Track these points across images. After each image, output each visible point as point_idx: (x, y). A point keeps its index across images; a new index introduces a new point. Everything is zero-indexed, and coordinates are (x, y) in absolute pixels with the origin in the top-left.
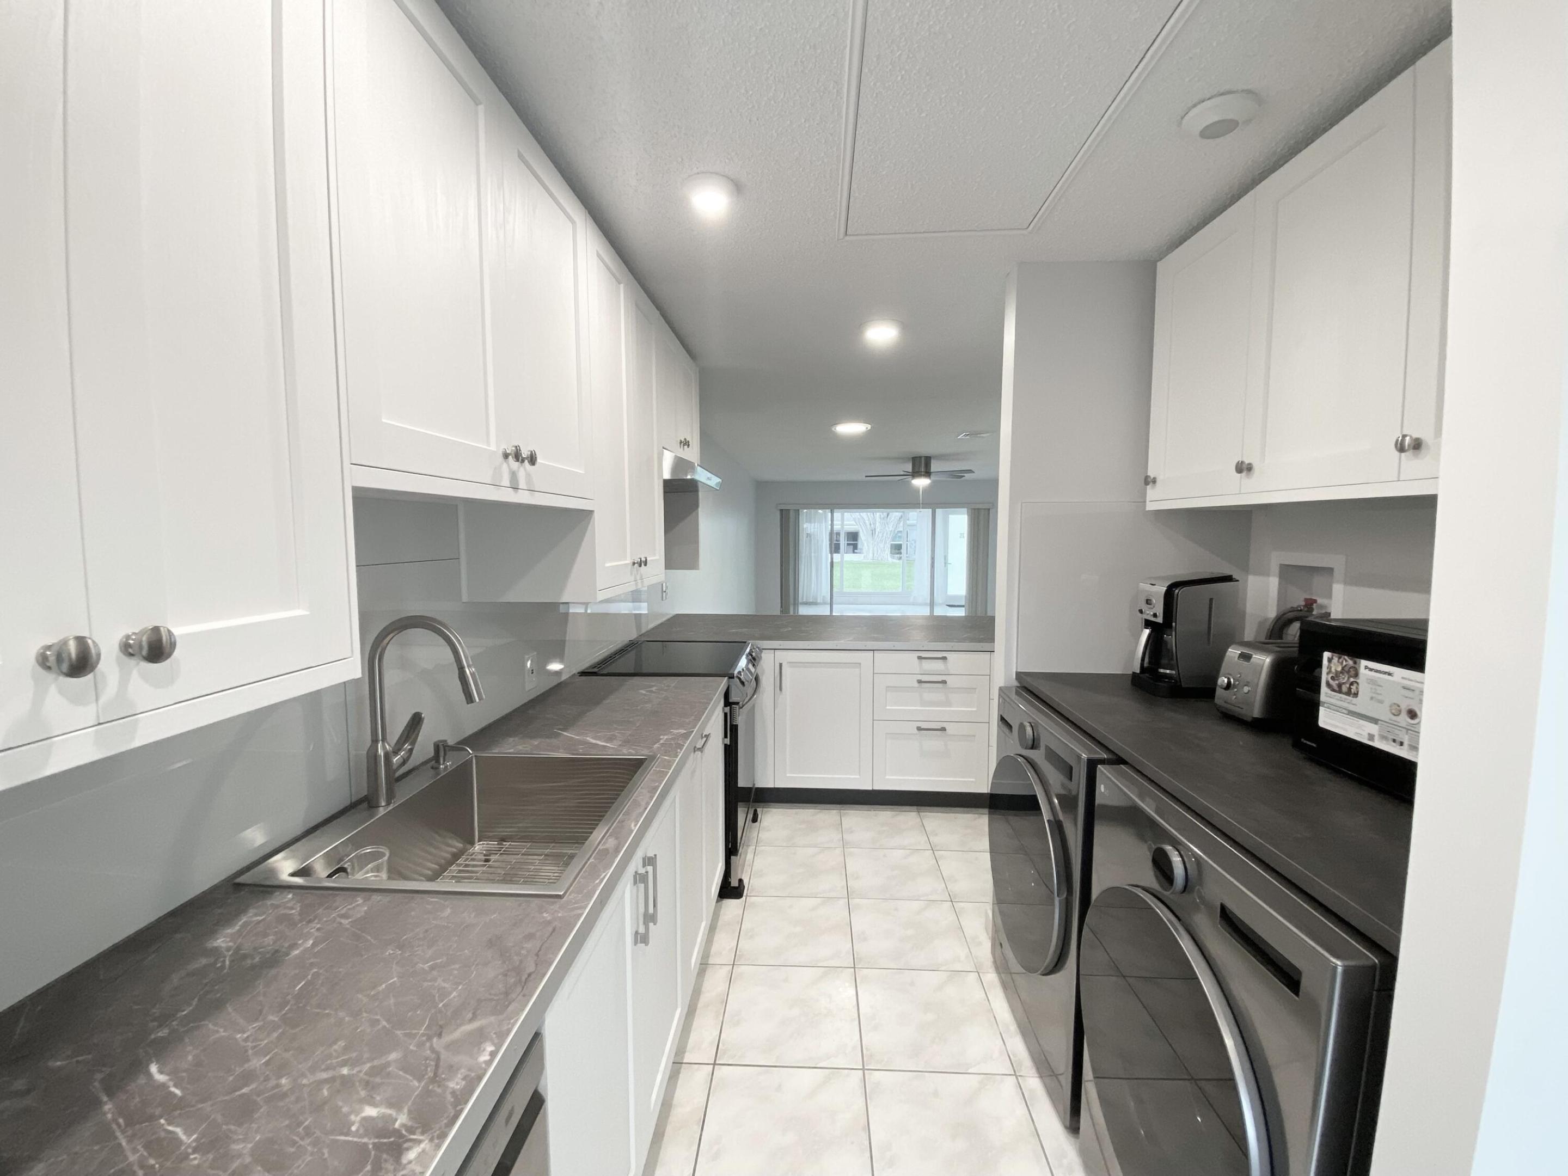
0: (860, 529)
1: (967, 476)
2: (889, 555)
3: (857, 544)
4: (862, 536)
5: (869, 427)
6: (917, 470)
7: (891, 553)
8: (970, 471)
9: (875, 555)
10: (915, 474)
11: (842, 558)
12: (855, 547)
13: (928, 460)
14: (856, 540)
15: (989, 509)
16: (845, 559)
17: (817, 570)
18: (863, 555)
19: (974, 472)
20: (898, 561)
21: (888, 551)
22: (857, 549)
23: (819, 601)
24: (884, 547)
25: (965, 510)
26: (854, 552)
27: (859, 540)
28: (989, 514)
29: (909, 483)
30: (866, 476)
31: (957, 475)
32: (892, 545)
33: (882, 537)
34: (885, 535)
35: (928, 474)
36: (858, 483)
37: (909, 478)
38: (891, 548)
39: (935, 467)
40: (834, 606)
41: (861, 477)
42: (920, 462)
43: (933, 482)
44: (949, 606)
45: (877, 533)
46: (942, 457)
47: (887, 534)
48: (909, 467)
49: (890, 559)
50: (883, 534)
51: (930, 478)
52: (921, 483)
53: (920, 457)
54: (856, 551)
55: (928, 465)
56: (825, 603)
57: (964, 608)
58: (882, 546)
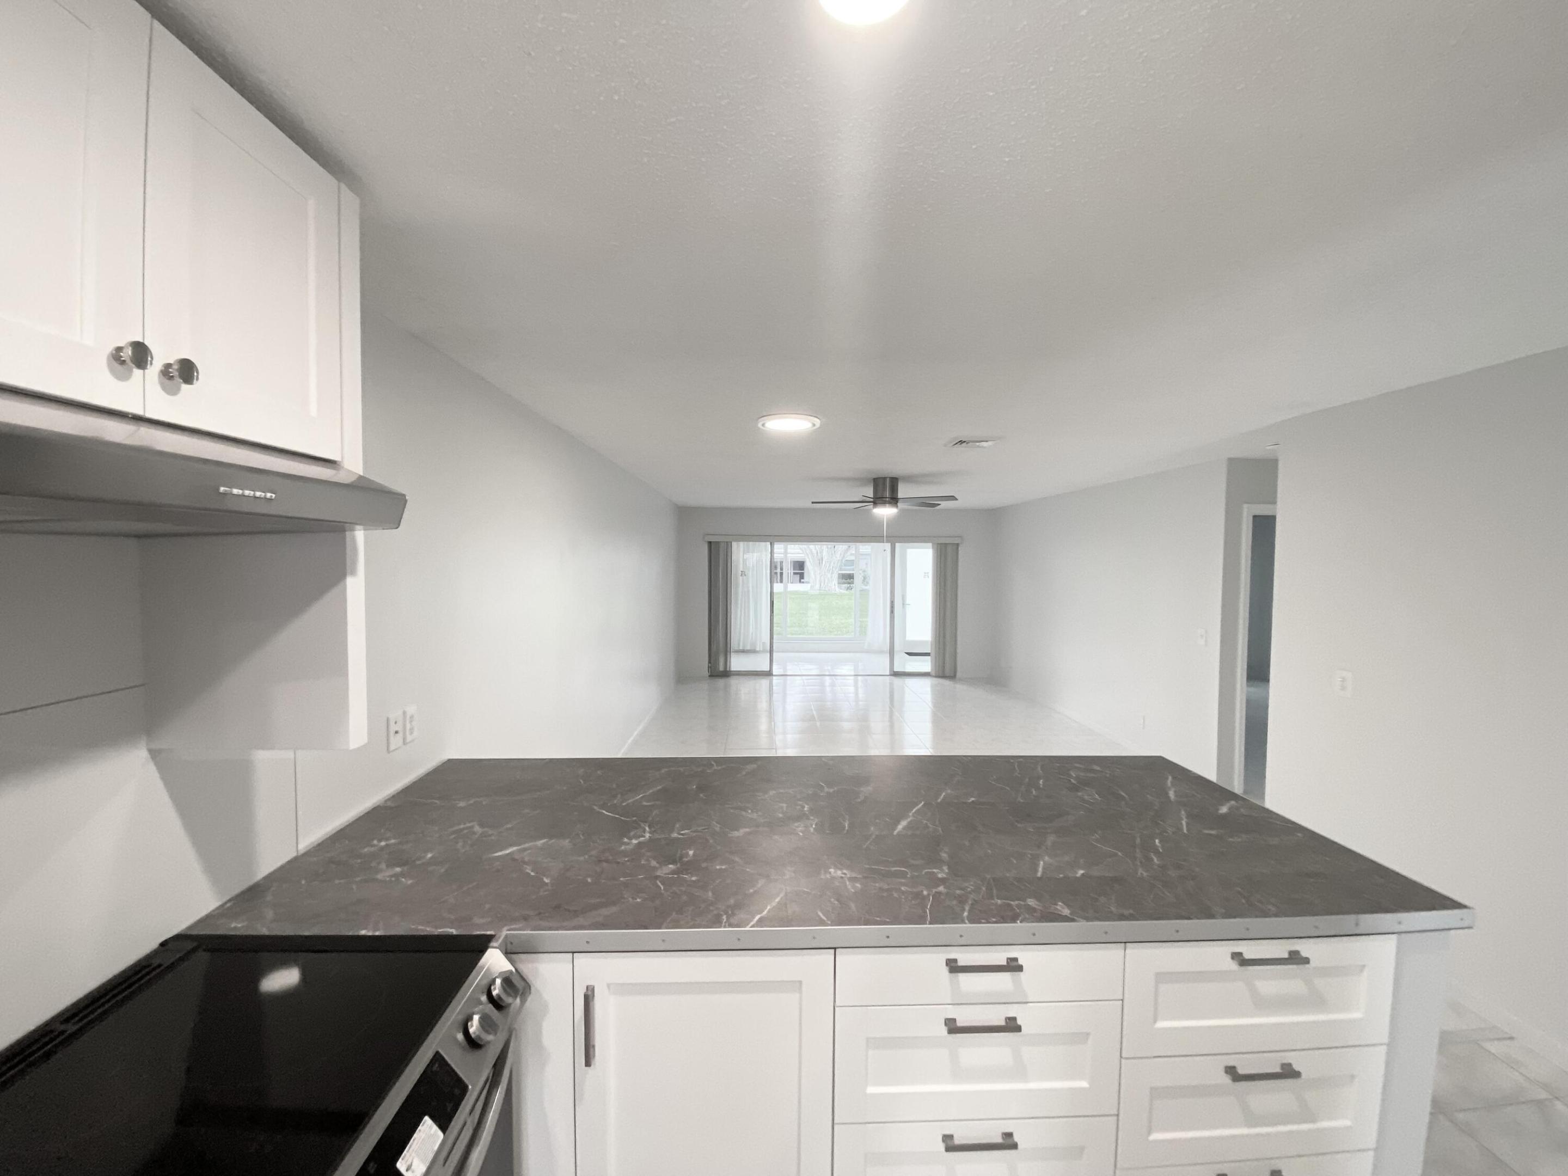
0: (806, 558)
1: (944, 504)
2: (836, 584)
3: (803, 573)
4: (809, 566)
5: (817, 422)
6: (879, 495)
7: (839, 583)
8: (953, 498)
9: (822, 584)
10: (878, 500)
11: (786, 587)
12: (802, 576)
13: (894, 482)
14: (803, 570)
15: (958, 545)
16: (789, 590)
17: (756, 611)
18: (809, 585)
19: (956, 499)
20: (846, 592)
21: (835, 581)
22: (803, 578)
23: (758, 649)
24: (832, 577)
25: (930, 545)
26: (800, 582)
27: (805, 569)
28: (958, 548)
29: (869, 511)
30: (813, 503)
31: (928, 503)
32: (839, 574)
33: (830, 565)
34: (832, 564)
35: (894, 500)
36: (804, 511)
37: (871, 506)
38: (839, 578)
39: (903, 491)
40: (775, 654)
41: (808, 504)
42: (884, 484)
43: (903, 511)
44: (910, 654)
45: (824, 562)
46: (910, 479)
47: (834, 563)
48: (869, 492)
49: (838, 590)
50: (830, 563)
51: (897, 507)
52: (885, 512)
53: (885, 479)
54: (802, 580)
55: (894, 489)
56: (764, 651)
57: (928, 658)
58: (829, 575)
